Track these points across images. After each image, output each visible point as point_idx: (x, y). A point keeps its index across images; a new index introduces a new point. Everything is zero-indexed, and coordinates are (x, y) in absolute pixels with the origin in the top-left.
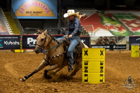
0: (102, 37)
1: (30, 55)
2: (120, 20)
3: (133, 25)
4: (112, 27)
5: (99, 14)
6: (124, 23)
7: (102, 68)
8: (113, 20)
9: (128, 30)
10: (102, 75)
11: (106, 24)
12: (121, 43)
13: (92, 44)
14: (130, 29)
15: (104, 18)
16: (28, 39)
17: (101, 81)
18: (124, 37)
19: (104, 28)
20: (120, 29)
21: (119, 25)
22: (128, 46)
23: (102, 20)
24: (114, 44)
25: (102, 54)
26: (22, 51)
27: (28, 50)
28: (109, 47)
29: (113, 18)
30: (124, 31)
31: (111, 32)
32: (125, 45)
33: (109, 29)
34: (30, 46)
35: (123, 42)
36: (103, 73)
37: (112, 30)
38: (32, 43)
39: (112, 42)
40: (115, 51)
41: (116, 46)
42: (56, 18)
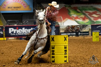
0: (69, 26)
1: (11, 42)
2: (84, 12)
3: (94, 15)
4: (77, 18)
5: (67, 8)
6: (87, 14)
7: (66, 51)
8: (78, 12)
9: (90, 20)
10: (66, 57)
11: (73, 15)
12: (84, 31)
13: (61, 31)
14: (92, 19)
15: (71, 11)
16: (10, 29)
17: (65, 61)
18: (87, 25)
19: (71, 18)
20: (84, 19)
21: (83, 16)
22: (90, 33)
23: (69, 12)
24: (79, 32)
25: (65, 40)
26: (5, 39)
27: (10, 38)
28: (75, 34)
29: (78, 10)
30: (87, 21)
31: (77, 22)
32: (88, 32)
33: (75, 19)
34: (12, 34)
35: (86, 30)
36: (67, 55)
37: (78, 20)
38: (13, 32)
39: (77, 30)
40: (80, 37)
41: (81, 33)
42: (32, 11)
